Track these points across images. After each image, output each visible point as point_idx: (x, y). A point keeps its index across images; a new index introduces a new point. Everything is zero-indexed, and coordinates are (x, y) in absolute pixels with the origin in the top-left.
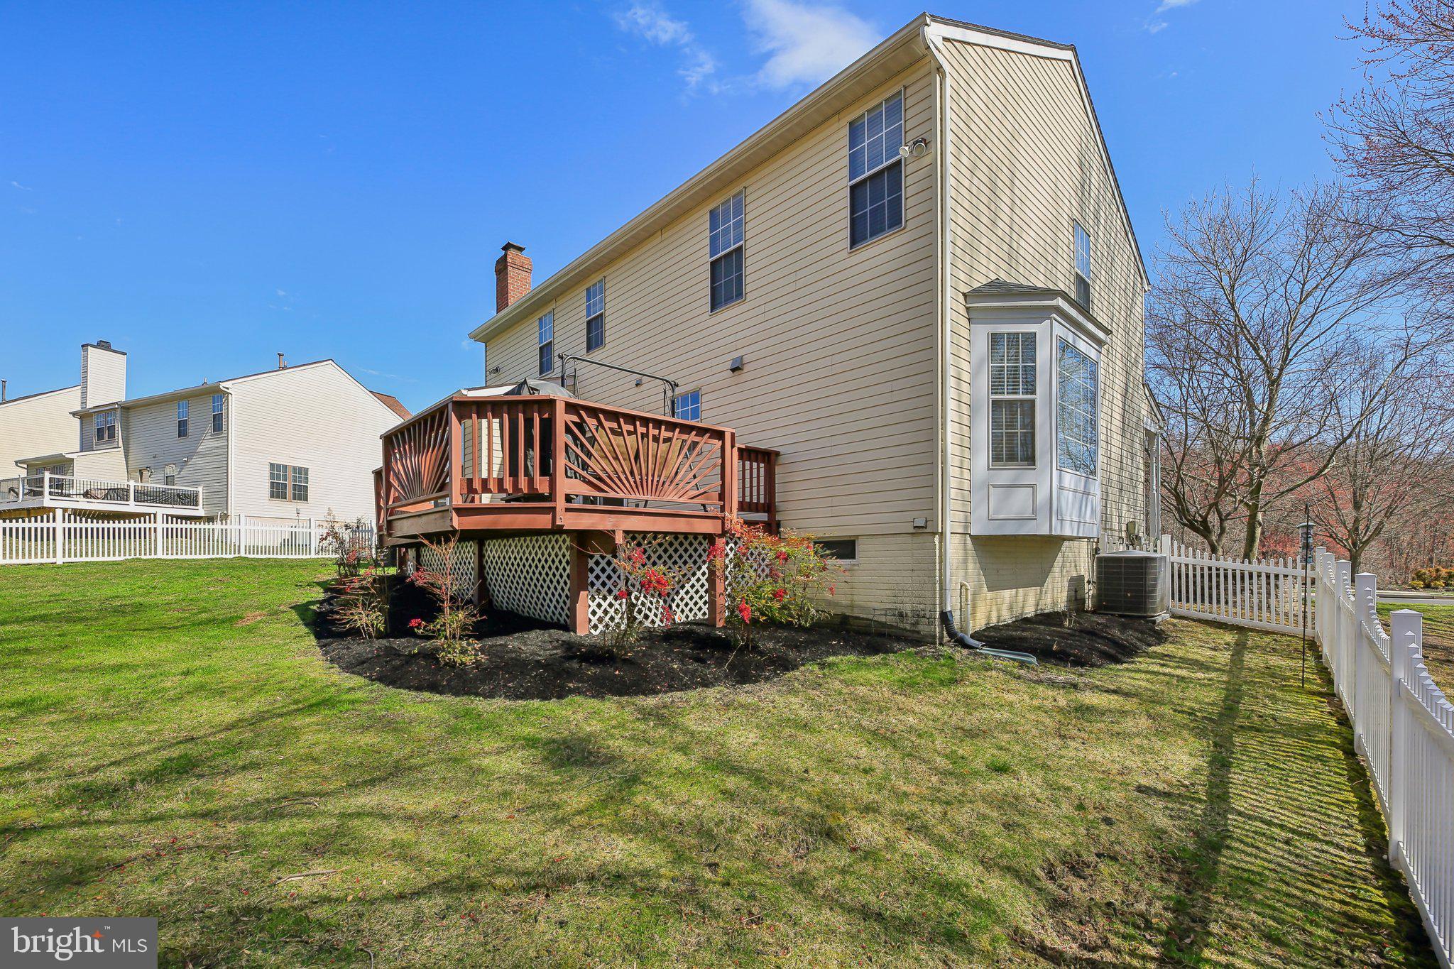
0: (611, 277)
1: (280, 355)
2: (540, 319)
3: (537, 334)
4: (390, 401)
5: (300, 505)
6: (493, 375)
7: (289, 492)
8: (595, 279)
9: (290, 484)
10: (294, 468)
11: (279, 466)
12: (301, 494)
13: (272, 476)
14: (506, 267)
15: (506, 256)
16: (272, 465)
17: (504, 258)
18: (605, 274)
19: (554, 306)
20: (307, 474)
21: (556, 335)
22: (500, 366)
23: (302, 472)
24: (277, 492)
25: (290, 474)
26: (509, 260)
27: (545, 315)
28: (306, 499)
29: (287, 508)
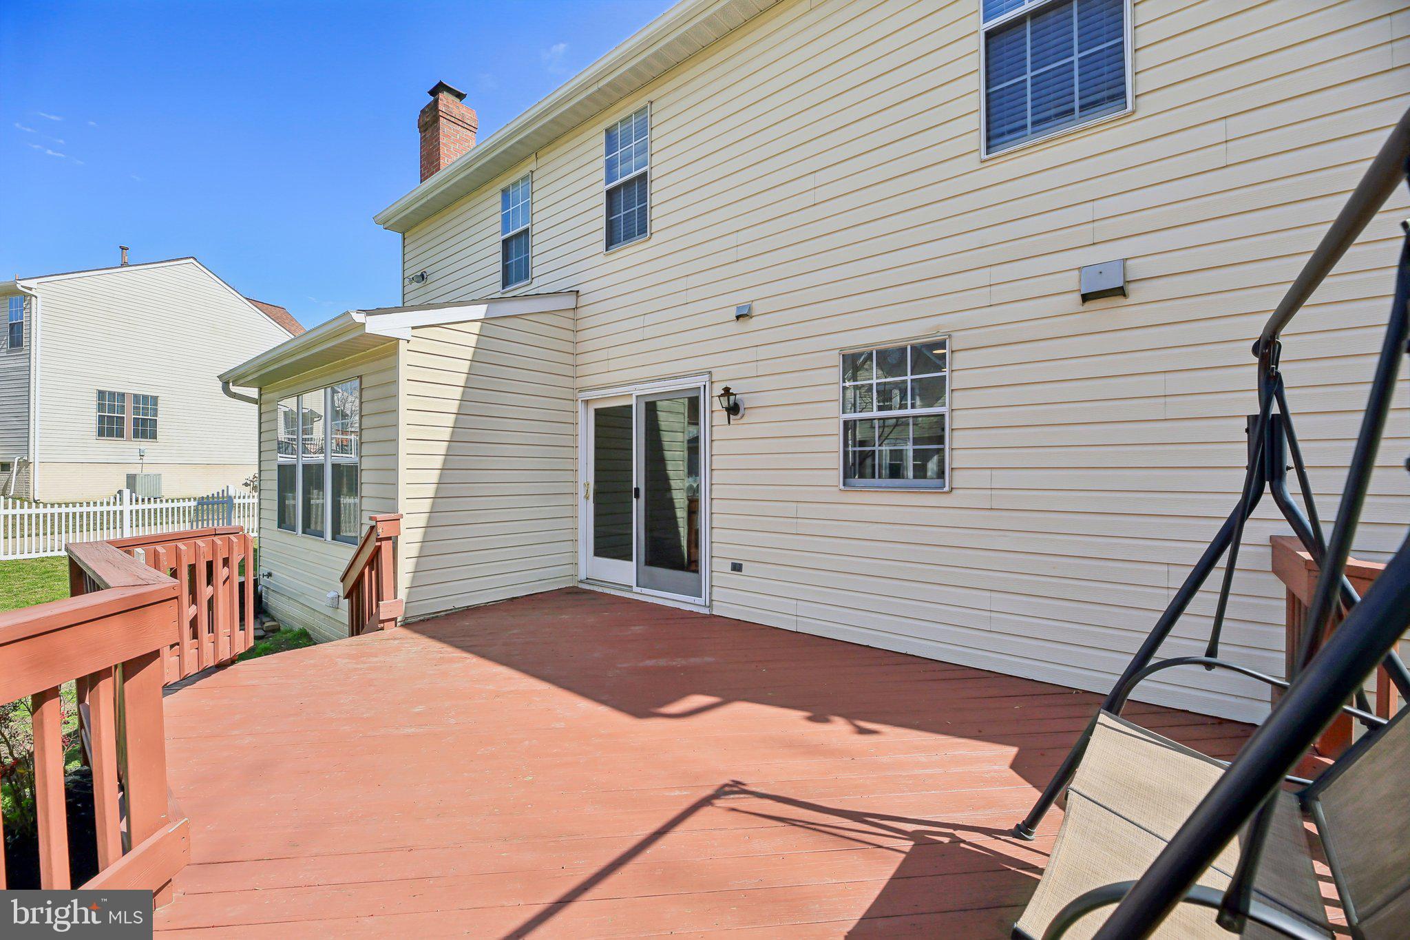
0: (664, 102)
1: (123, 248)
2: (505, 192)
3: (499, 217)
4: (277, 314)
5: (144, 444)
6: (415, 285)
7: (128, 427)
8: (628, 108)
9: (129, 417)
10: (136, 396)
11: (112, 394)
12: (146, 429)
13: (101, 407)
14: (436, 119)
15: (436, 102)
16: (101, 394)
17: (434, 106)
18: (651, 96)
19: (533, 167)
20: (156, 404)
21: (536, 218)
22: (429, 271)
23: (148, 403)
24: (109, 427)
25: (129, 405)
26: (441, 107)
27: (515, 184)
28: (155, 438)
29: (126, 449)
